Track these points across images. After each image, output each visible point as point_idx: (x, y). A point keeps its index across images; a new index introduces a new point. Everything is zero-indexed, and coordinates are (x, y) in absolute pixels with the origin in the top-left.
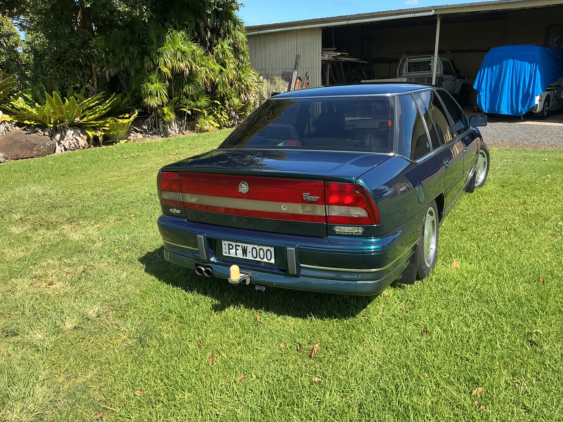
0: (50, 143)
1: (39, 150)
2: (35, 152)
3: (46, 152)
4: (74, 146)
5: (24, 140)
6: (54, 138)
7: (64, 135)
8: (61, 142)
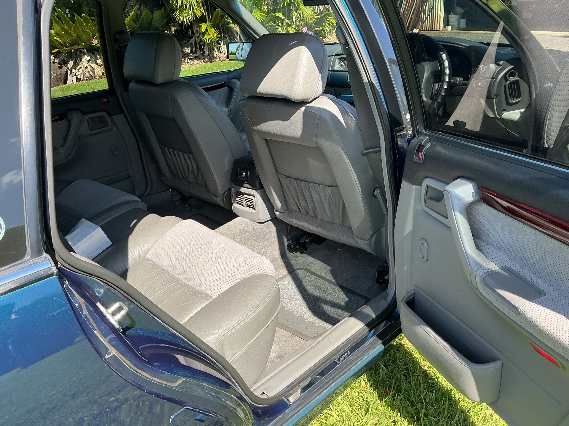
3: (53, 84)
4: (88, 76)
6: (65, 66)
7: (79, 62)
8: (73, 71)
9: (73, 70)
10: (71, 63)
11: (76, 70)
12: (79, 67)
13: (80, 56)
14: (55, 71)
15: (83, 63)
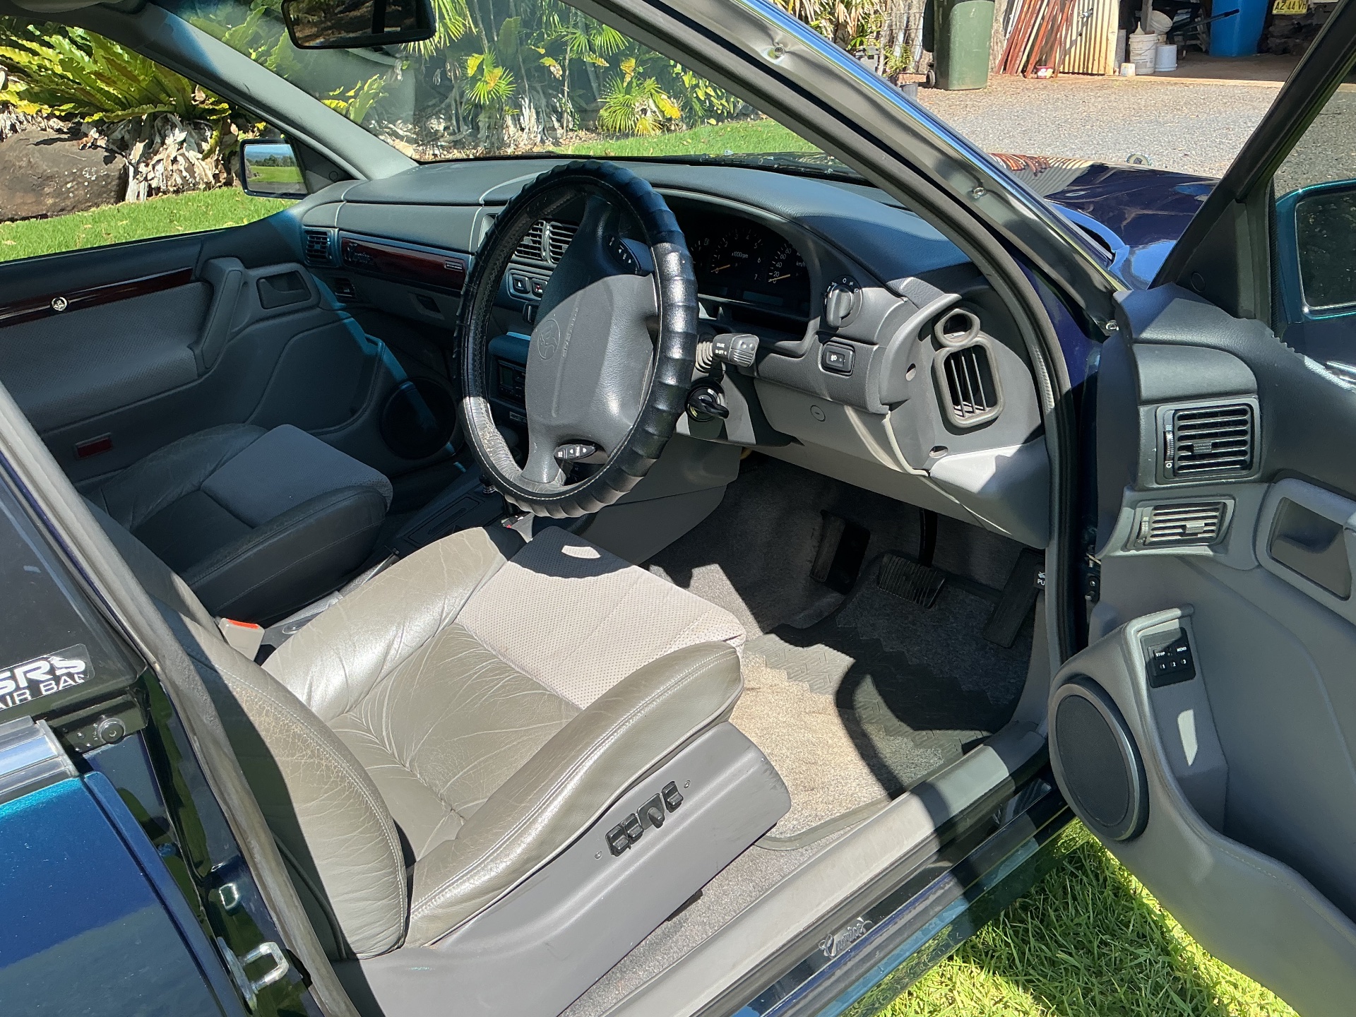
0: (97, 172)
1: (62, 193)
2: (50, 201)
3: (87, 201)
4: (179, 181)
5: (24, 164)
6: (123, 156)
7: (159, 145)
8: (140, 170)
9: (142, 167)
10: (139, 148)
11: (147, 165)
12: (156, 158)
13: (162, 132)
14: (94, 169)
15: (167, 149)
